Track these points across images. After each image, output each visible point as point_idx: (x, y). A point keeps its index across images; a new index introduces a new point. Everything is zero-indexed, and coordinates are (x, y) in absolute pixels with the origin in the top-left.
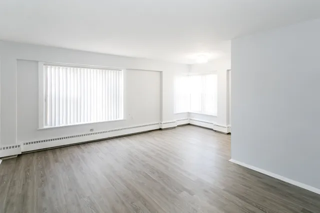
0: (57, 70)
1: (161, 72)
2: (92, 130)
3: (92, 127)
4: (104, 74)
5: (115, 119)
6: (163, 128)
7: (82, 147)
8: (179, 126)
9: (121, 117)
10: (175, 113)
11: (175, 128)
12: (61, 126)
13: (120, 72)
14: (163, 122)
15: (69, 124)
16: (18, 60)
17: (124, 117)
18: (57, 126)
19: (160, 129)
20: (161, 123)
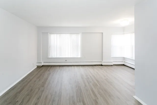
0: (54, 35)
1: (102, 33)
2: (66, 60)
3: (66, 59)
4: (76, 36)
5: (76, 57)
6: (103, 65)
7: (61, 67)
8: (114, 65)
9: (79, 56)
10: (112, 57)
11: (112, 65)
12: (55, 57)
13: (79, 34)
14: (103, 61)
16: (42, 33)
17: (81, 56)
18: (53, 57)
19: (102, 65)
20: (102, 62)
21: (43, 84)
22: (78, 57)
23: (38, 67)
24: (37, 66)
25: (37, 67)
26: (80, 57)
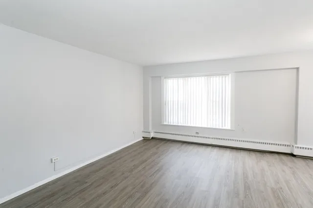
1: (298, 69)
2: (197, 133)
3: (198, 131)
6: (295, 154)
13: (227, 76)
14: (297, 146)
15: (179, 124)
17: (231, 127)
18: (172, 124)
19: (292, 155)
20: (293, 146)
21: (133, 167)
22: (224, 128)
23: (145, 139)
24: (143, 137)
25: (143, 139)
26: (229, 128)
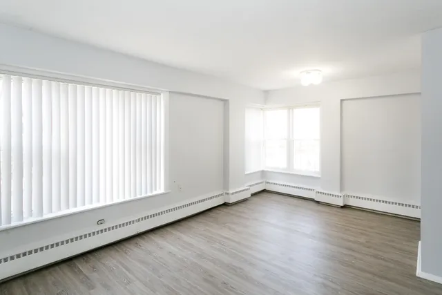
1: (225, 102)
2: (101, 222)
4: (148, 103)
6: (231, 202)
9: (161, 189)
10: (246, 173)
12: (25, 221)
13: (158, 96)
15: (46, 216)
17: (166, 188)
20: (227, 193)
